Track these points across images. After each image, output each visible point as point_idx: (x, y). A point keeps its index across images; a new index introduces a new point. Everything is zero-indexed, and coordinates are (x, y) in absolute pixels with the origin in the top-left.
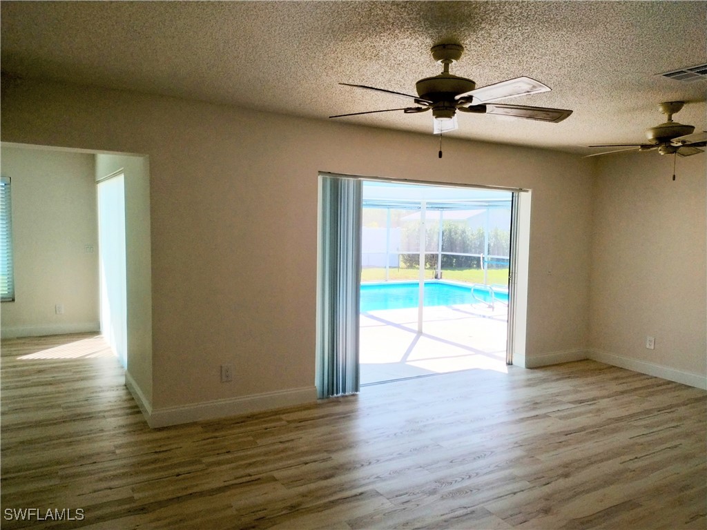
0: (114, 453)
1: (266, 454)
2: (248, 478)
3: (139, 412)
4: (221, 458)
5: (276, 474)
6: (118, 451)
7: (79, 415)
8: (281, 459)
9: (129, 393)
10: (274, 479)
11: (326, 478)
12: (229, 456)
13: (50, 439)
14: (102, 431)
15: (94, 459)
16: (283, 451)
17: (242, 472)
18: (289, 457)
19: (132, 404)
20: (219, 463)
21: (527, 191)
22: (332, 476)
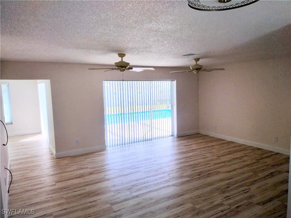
0: (45, 164)
1: (87, 162)
2: (81, 168)
3: (53, 154)
4: (75, 164)
5: (88, 167)
6: (46, 164)
7: (35, 156)
8: (91, 163)
9: (50, 150)
10: (88, 168)
11: (102, 167)
12: (76, 164)
13: (27, 162)
14: (42, 159)
15: (39, 166)
16: (92, 162)
17: (79, 167)
18: (93, 163)
19: (51, 152)
20: (73, 165)
21: (175, 81)
22: (104, 166)
